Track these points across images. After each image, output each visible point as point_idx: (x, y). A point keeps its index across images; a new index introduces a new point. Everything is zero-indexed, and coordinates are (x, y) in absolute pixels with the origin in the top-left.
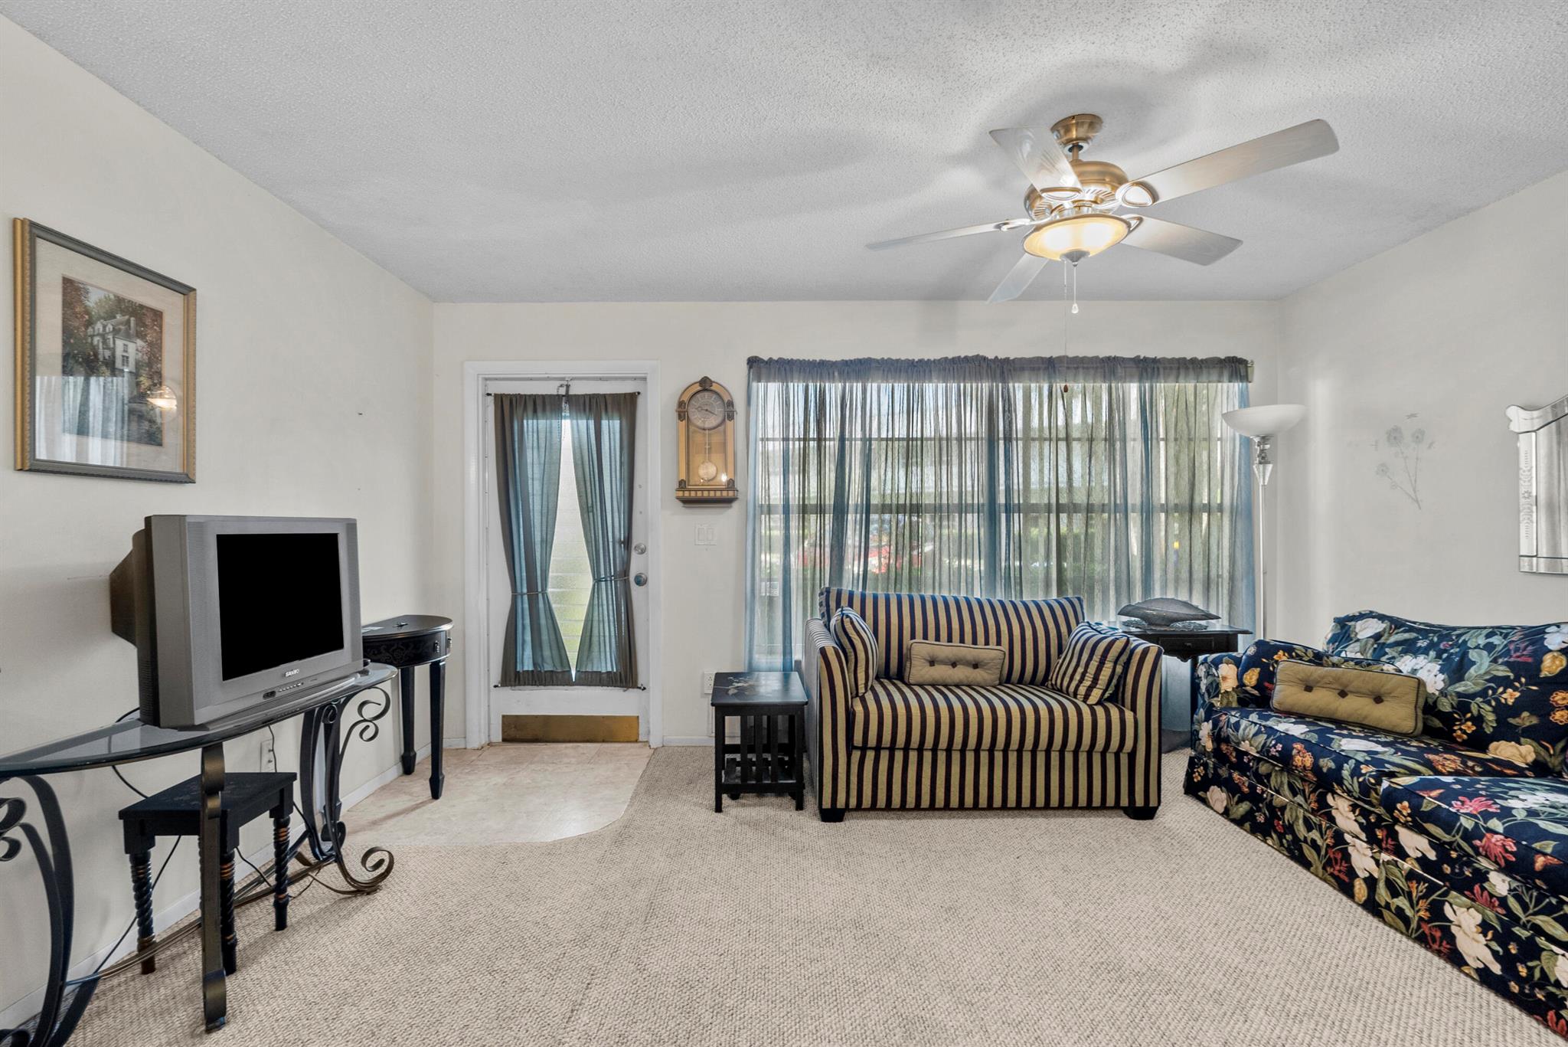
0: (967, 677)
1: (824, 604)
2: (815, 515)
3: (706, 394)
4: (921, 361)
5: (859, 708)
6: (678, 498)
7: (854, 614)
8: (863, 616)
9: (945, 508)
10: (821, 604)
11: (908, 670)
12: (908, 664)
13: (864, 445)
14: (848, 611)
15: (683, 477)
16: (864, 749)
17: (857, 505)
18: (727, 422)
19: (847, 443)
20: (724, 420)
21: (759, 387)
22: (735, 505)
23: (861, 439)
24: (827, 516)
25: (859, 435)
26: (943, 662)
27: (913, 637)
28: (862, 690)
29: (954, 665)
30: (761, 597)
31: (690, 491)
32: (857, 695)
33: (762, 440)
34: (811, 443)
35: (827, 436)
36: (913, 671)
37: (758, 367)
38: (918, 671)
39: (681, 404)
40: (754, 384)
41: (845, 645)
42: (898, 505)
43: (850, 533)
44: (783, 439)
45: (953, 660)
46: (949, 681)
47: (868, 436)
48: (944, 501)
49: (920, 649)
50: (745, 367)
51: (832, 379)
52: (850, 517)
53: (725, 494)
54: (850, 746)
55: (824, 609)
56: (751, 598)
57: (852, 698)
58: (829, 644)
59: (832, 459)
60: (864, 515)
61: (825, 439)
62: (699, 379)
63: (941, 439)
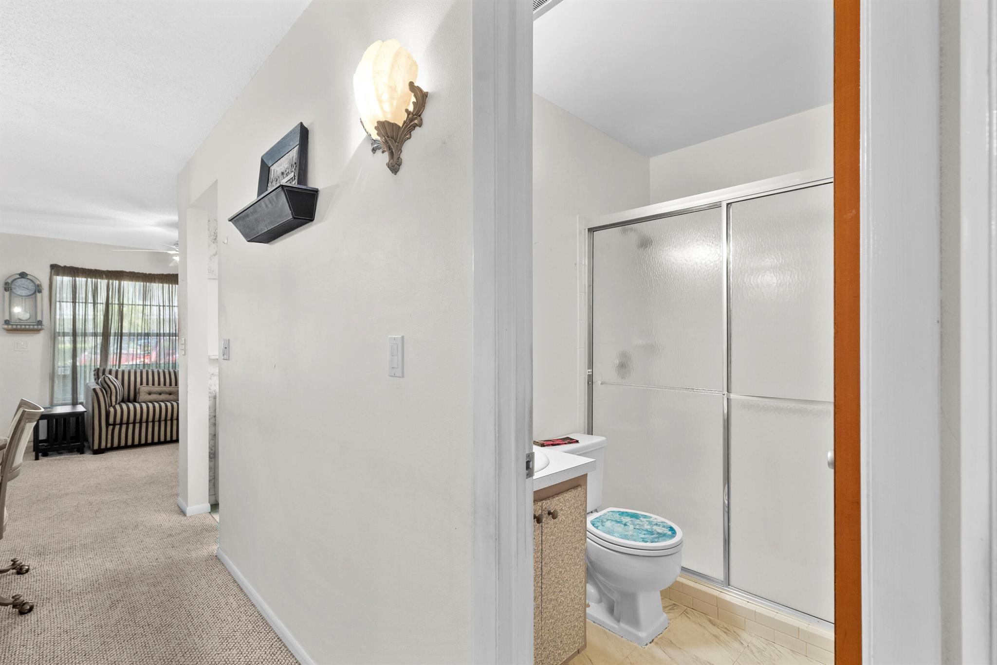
0: (166, 398)
1: (96, 374)
2: (91, 337)
3: (23, 280)
4: (150, 274)
5: (112, 410)
6: (5, 329)
7: (112, 377)
8: (116, 377)
9: (162, 335)
10: (94, 375)
11: (138, 397)
12: (138, 395)
13: (119, 307)
14: (110, 376)
15: (7, 318)
16: (114, 425)
17: (115, 333)
18: (37, 293)
19: (110, 306)
20: (35, 292)
21: (58, 279)
22: (42, 332)
23: (118, 304)
24: (98, 338)
25: (117, 302)
26: (155, 393)
27: (141, 384)
28: (114, 403)
29: (160, 394)
30: (58, 375)
31: (12, 325)
32: (111, 406)
33: (60, 302)
34: (89, 305)
35: (99, 302)
36: (140, 397)
37: (57, 269)
38: (143, 396)
39: (6, 284)
40: (55, 277)
41: (106, 387)
42: (138, 333)
43: (111, 345)
44: (73, 302)
45: (160, 392)
46: (157, 400)
47: (122, 303)
48: (162, 332)
49: (144, 389)
50: (48, 270)
51: (102, 278)
52: (112, 338)
53: (36, 327)
54: (108, 424)
55: (96, 377)
56: (52, 376)
57: (109, 407)
58: (97, 387)
59: (102, 313)
60: (119, 337)
61: (98, 303)
62: (19, 272)
63: (160, 306)
